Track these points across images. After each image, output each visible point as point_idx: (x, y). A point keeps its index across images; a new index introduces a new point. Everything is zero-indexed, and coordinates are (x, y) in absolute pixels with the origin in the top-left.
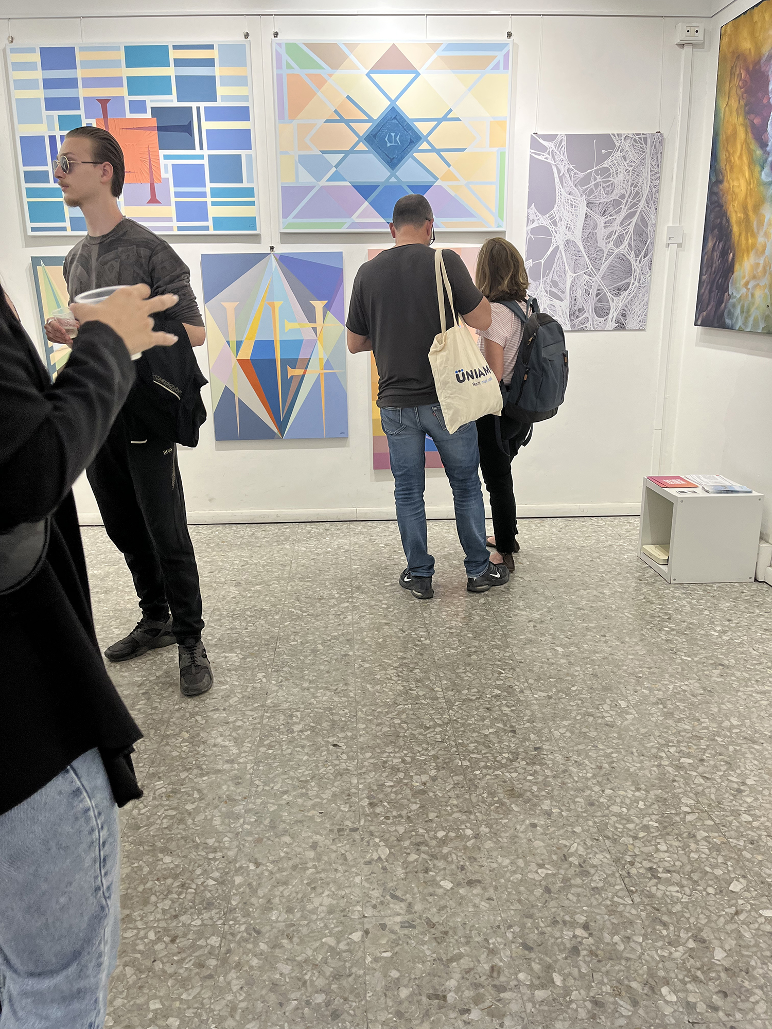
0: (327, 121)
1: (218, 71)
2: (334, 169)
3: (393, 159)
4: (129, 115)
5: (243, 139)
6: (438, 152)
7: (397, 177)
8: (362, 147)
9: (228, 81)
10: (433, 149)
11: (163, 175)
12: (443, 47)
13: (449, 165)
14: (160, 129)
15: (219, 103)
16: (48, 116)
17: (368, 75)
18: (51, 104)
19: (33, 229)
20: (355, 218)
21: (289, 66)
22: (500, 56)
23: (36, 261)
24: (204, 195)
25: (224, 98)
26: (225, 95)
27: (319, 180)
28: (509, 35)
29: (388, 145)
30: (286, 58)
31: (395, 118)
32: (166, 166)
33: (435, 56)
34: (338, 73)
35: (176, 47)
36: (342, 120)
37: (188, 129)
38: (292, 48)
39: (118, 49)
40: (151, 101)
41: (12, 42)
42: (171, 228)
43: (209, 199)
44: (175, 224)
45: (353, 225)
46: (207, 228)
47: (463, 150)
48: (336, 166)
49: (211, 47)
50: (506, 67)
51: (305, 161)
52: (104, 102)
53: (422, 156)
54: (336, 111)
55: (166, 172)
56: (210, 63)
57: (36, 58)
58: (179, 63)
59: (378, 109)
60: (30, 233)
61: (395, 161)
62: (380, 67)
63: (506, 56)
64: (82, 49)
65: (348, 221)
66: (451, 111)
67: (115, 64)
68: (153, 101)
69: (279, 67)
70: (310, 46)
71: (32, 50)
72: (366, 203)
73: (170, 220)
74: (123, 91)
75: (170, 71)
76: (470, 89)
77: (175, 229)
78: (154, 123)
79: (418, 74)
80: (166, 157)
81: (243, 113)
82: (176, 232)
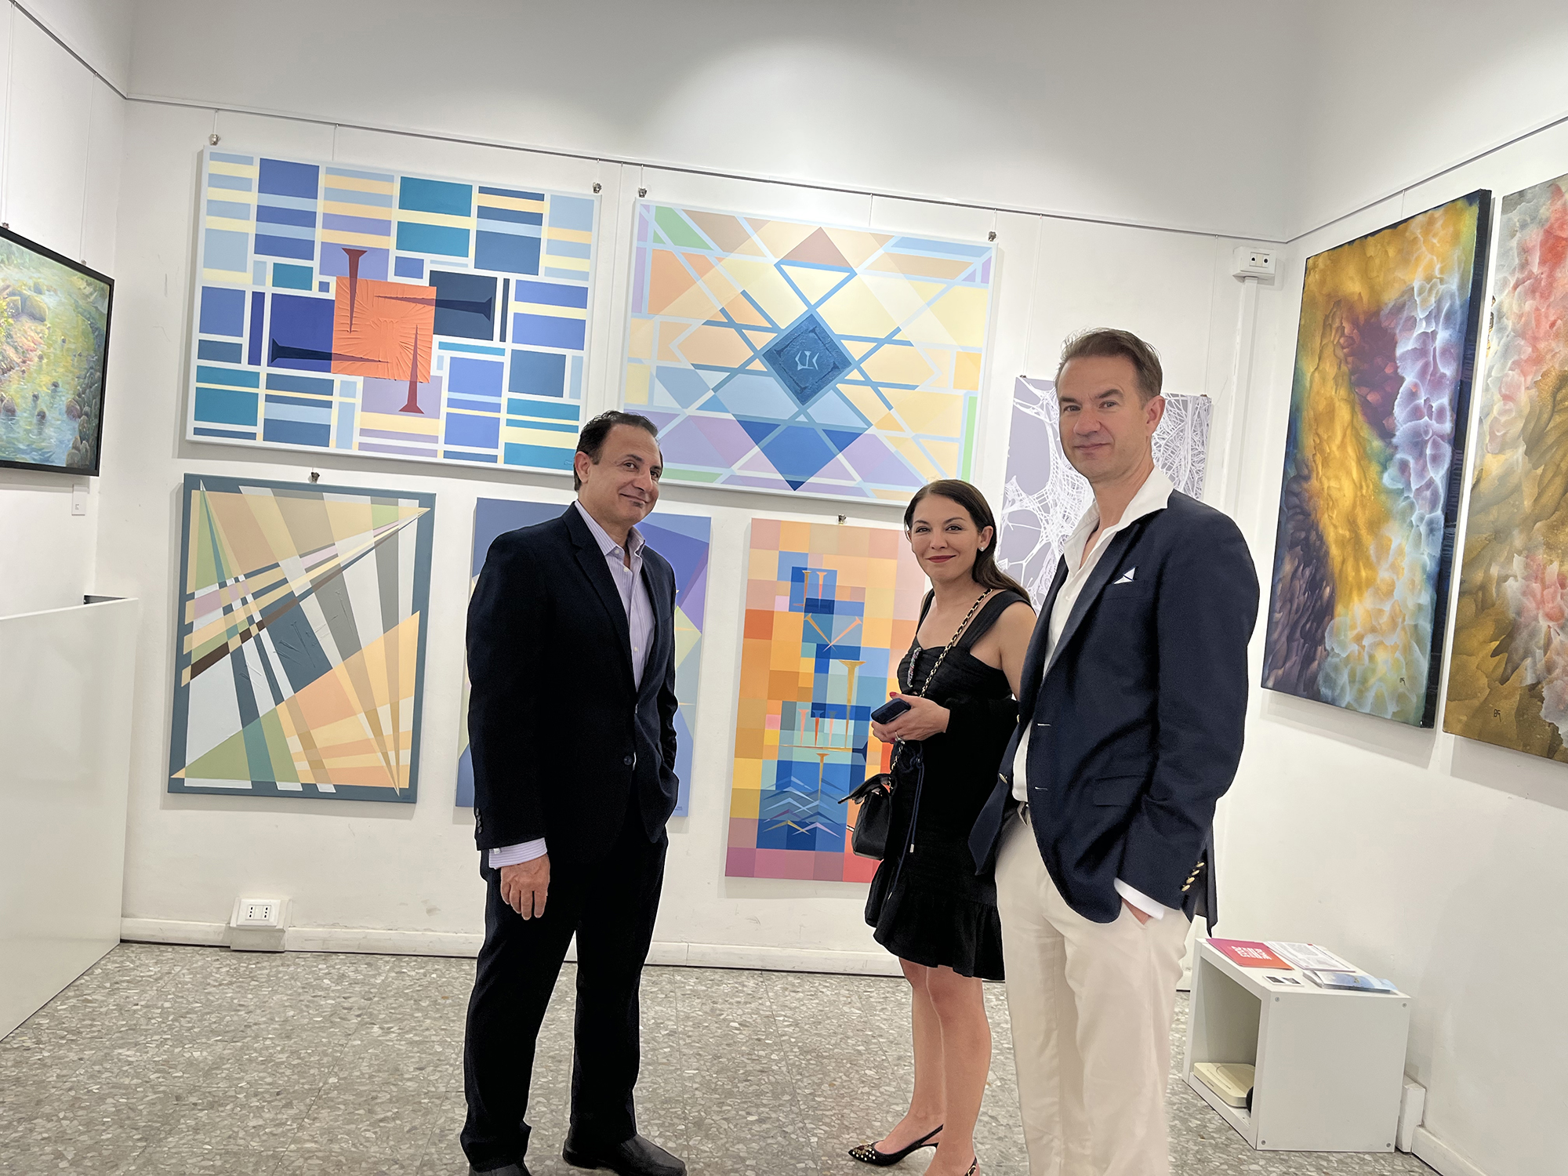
0: (708, 323)
1: (545, 233)
2: (711, 393)
3: (804, 389)
4: (392, 278)
5: (574, 334)
6: (875, 386)
7: (807, 416)
8: (758, 365)
9: (562, 249)
10: (867, 382)
11: (434, 372)
12: (892, 242)
13: (890, 407)
14: (440, 303)
15: (541, 278)
16: (256, 263)
17: (778, 266)
18: (265, 245)
19: (198, 431)
20: (736, 469)
21: (657, 239)
22: (977, 263)
23: (191, 482)
24: (496, 408)
25: (550, 271)
26: (551, 267)
27: (685, 405)
28: (992, 236)
29: (799, 368)
30: (654, 227)
31: (813, 331)
32: (441, 359)
33: (881, 252)
34: (733, 258)
35: (483, 190)
36: (731, 323)
37: (487, 309)
38: (666, 215)
39: (389, 178)
40: (432, 262)
41: (215, 143)
42: (434, 453)
43: (503, 416)
44: (441, 447)
45: (732, 479)
46: (494, 459)
47: (914, 387)
48: (715, 389)
49: (540, 197)
50: (985, 279)
51: (667, 376)
52: (355, 255)
53: (848, 388)
54: (723, 311)
55: (440, 367)
56: (536, 219)
57: (253, 173)
58: (485, 213)
59: (788, 314)
60: (191, 436)
61: (808, 391)
62: (795, 258)
63: (986, 266)
64: (330, 171)
65: (725, 473)
66: (898, 330)
67: (383, 201)
68: (434, 262)
69: (642, 237)
70: (696, 216)
71: (247, 160)
72: (757, 449)
73: (435, 439)
74: (390, 242)
75: (471, 223)
76: (929, 304)
77: (441, 454)
78: (432, 293)
79: (853, 274)
80: (443, 346)
81: (577, 297)
82: (440, 459)
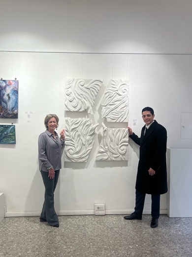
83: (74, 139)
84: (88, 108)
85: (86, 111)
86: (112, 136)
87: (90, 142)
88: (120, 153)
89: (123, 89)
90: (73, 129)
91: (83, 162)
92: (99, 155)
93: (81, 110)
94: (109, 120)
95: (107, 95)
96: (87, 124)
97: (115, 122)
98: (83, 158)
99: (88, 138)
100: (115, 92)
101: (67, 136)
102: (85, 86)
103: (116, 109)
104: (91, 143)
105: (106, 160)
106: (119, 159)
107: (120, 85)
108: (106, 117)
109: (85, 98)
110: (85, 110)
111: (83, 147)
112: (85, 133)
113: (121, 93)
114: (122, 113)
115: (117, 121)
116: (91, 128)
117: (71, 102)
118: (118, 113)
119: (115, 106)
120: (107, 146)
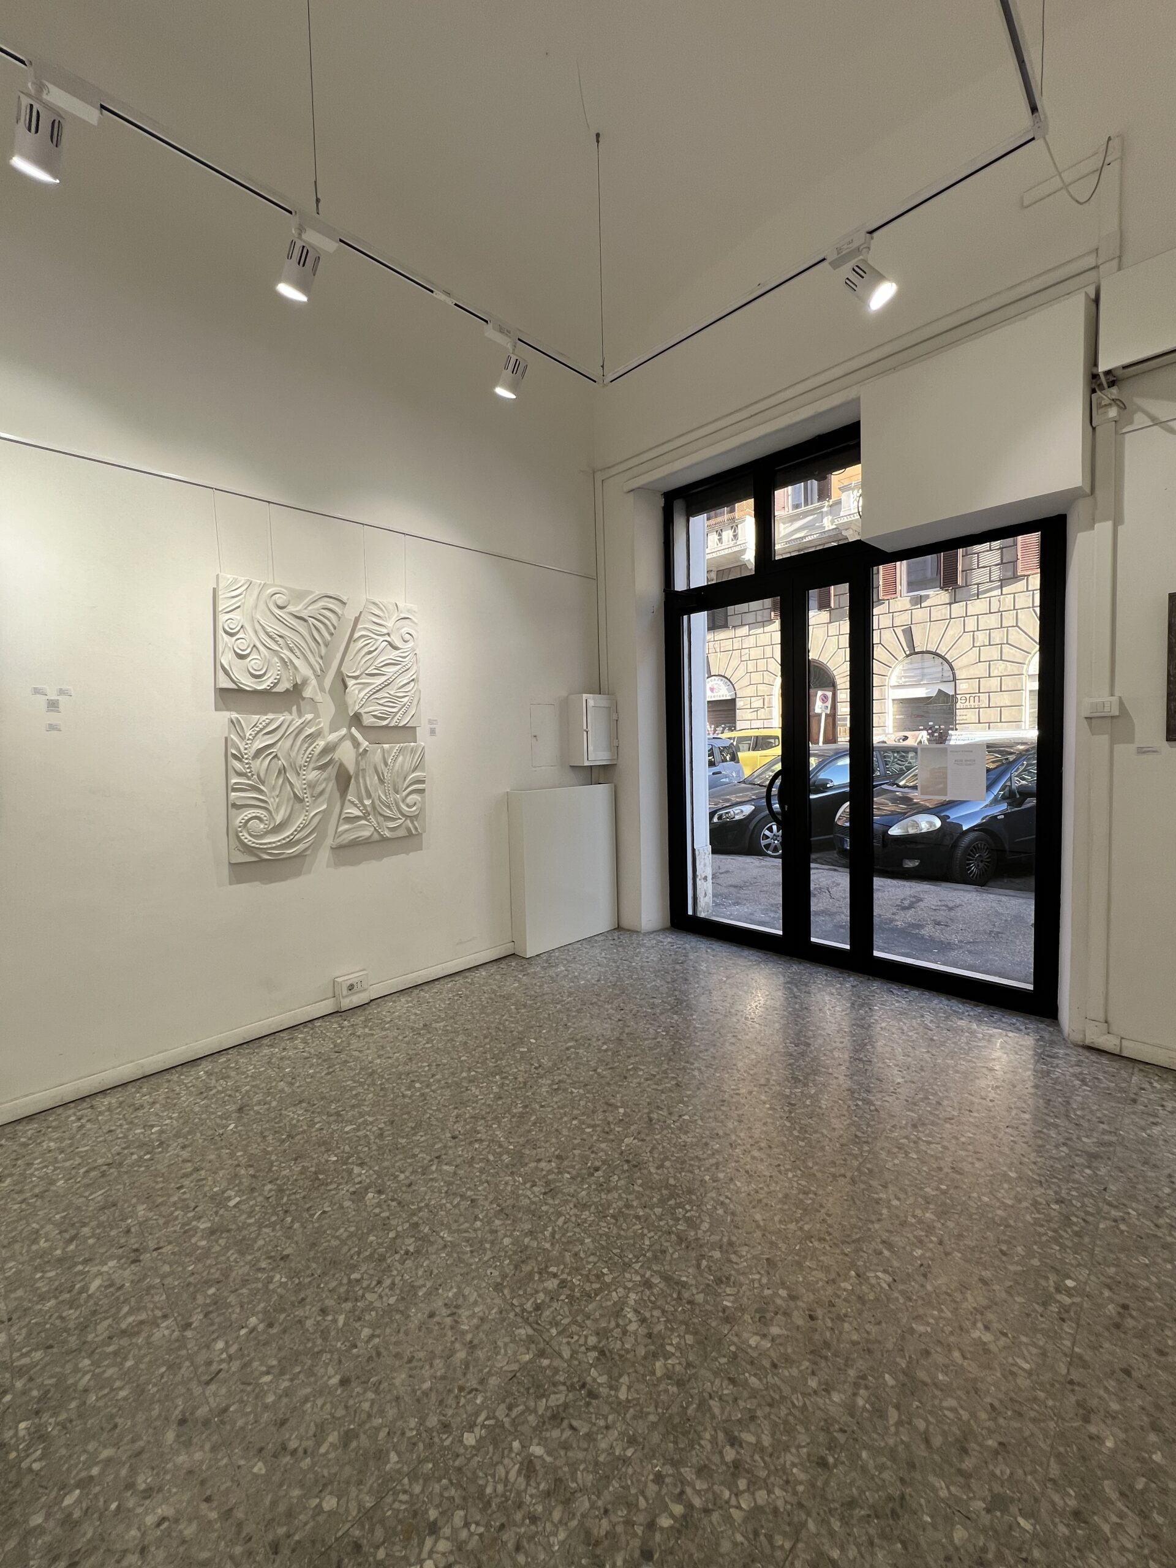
83: (263, 783)
84: (305, 682)
85: (297, 690)
86: (383, 766)
87: (319, 789)
88: (403, 815)
89: (404, 630)
90: (259, 752)
91: (301, 855)
92: (346, 827)
93: (280, 688)
94: (368, 720)
95: (361, 643)
96: (309, 731)
97: (386, 727)
98: (299, 841)
99: (313, 775)
100: (382, 639)
101: (240, 774)
102: (291, 608)
103: (386, 689)
104: (322, 793)
105: (367, 842)
106: (401, 833)
107: (394, 618)
108: (362, 711)
109: (291, 650)
110: (295, 686)
111: (297, 806)
112: (301, 761)
113: (399, 643)
114: (405, 700)
115: (392, 724)
116: (321, 744)
117: (241, 657)
118: (393, 700)
119: (384, 678)
120: (369, 796)
